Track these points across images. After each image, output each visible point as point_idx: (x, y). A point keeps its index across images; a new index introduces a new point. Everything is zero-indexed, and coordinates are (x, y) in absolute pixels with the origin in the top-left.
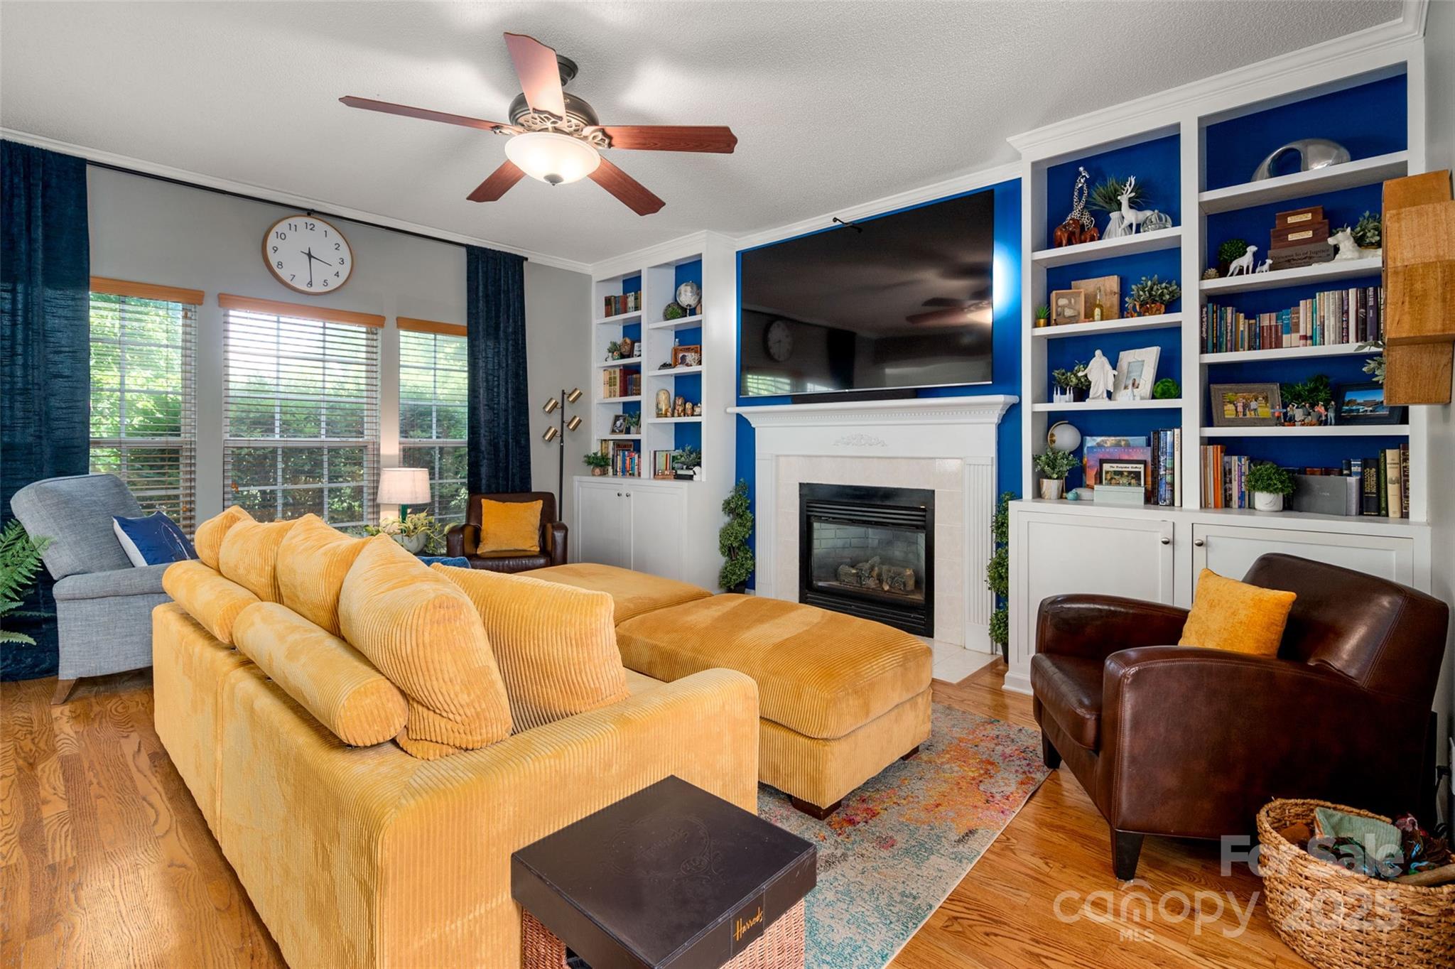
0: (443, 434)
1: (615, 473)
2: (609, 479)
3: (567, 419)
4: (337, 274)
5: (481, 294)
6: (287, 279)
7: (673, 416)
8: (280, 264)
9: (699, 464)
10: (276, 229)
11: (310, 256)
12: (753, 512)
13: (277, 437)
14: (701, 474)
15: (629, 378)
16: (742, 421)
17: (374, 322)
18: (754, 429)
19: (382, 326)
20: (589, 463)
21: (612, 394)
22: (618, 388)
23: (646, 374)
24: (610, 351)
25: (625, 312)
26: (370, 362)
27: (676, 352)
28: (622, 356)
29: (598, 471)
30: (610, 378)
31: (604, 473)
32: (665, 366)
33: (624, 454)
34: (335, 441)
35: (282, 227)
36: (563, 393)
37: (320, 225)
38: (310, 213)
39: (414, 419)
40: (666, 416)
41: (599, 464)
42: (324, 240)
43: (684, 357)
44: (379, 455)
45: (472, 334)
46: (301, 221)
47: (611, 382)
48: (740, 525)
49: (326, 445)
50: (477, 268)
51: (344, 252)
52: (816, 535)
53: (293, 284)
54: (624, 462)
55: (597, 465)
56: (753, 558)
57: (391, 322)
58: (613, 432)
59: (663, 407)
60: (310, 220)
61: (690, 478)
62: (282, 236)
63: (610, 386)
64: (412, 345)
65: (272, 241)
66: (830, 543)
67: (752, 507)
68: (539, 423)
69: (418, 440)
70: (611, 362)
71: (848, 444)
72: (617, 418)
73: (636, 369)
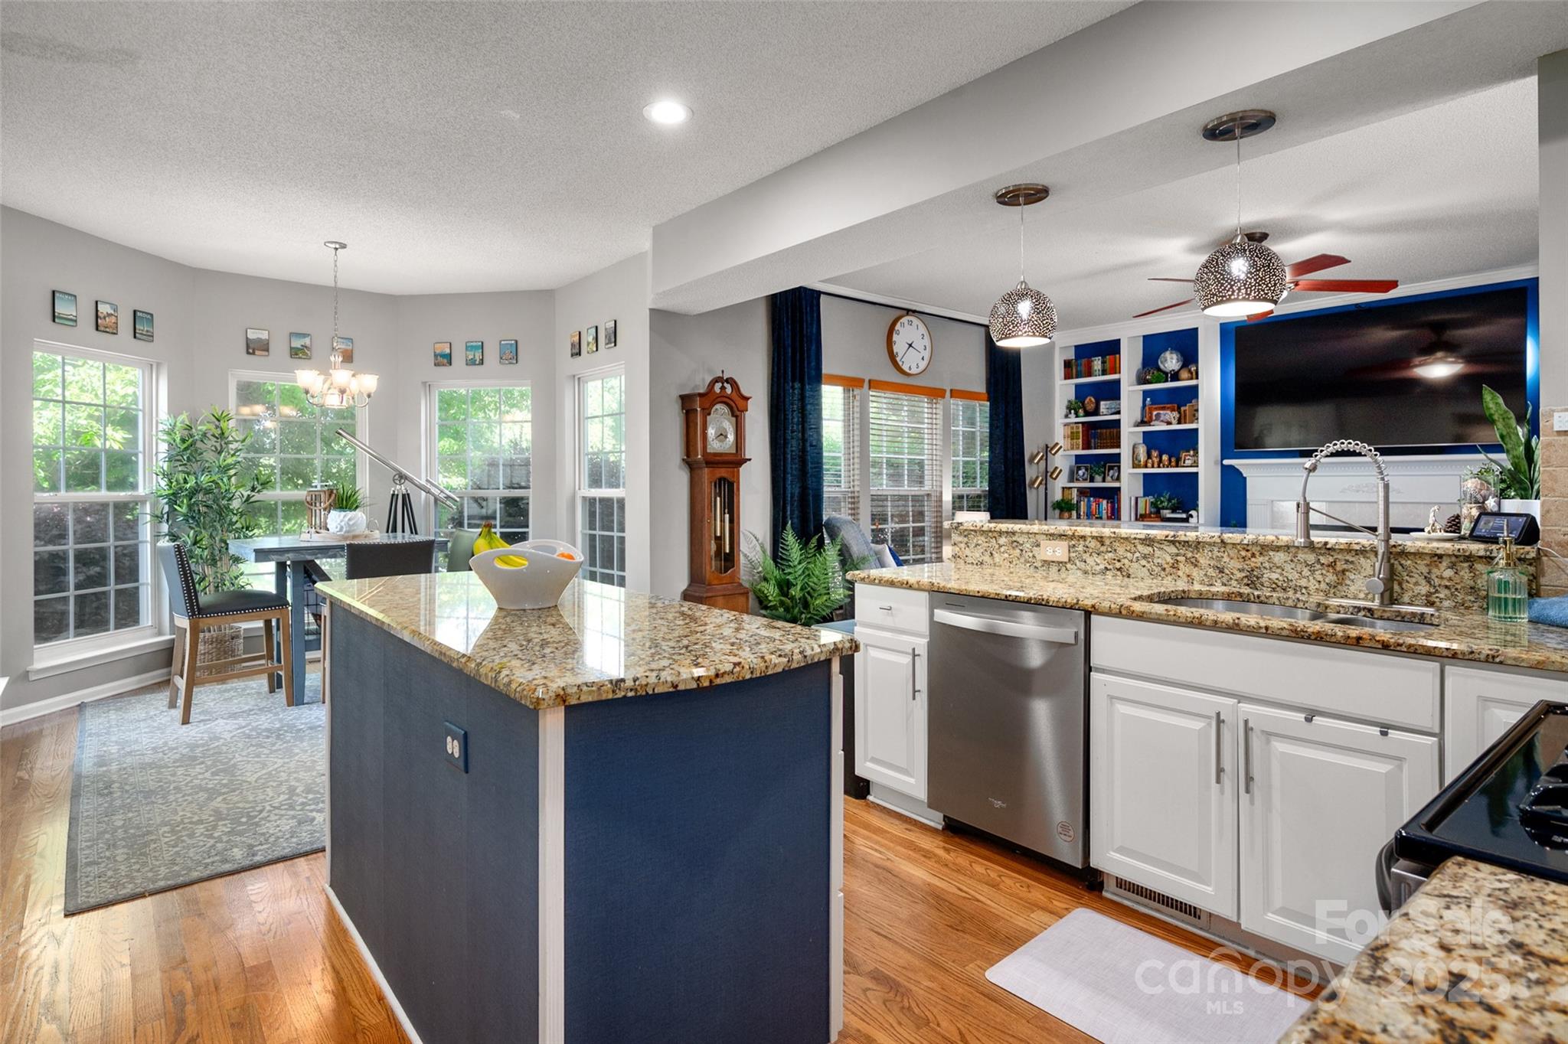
1: (1079, 517)
3: (1050, 470)
4: (923, 359)
6: (900, 364)
8: (897, 353)
9: (1195, 508)
10: (896, 327)
11: (910, 345)
14: (1197, 517)
16: (1229, 472)
17: (939, 395)
18: (1245, 478)
19: (943, 397)
20: (1055, 508)
21: (1074, 447)
22: (1081, 442)
23: (1125, 429)
24: (1070, 408)
25: (1090, 375)
27: (1150, 410)
28: (1087, 414)
29: (1061, 515)
30: (1072, 433)
31: (1067, 517)
33: (1089, 501)
35: (899, 326)
36: (1047, 447)
37: (916, 321)
38: (912, 312)
40: (1141, 467)
41: (1063, 509)
42: (918, 332)
43: (1158, 415)
44: (941, 501)
45: (993, 399)
46: (907, 319)
47: (1074, 437)
49: (909, 493)
51: (927, 341)
53: (903, 369)
54: (1088, 507)
55: (1061, 510)
57: (948, 393)
58: (1076, 480)
60: (911, 318)
61: (1184, 520)
62: (899, 333)
63: (1072, 439)
65: (895, 336)
69: (962, 490)
70: (1073, 419)
71: (1358, 491)
72: (1080, 468)
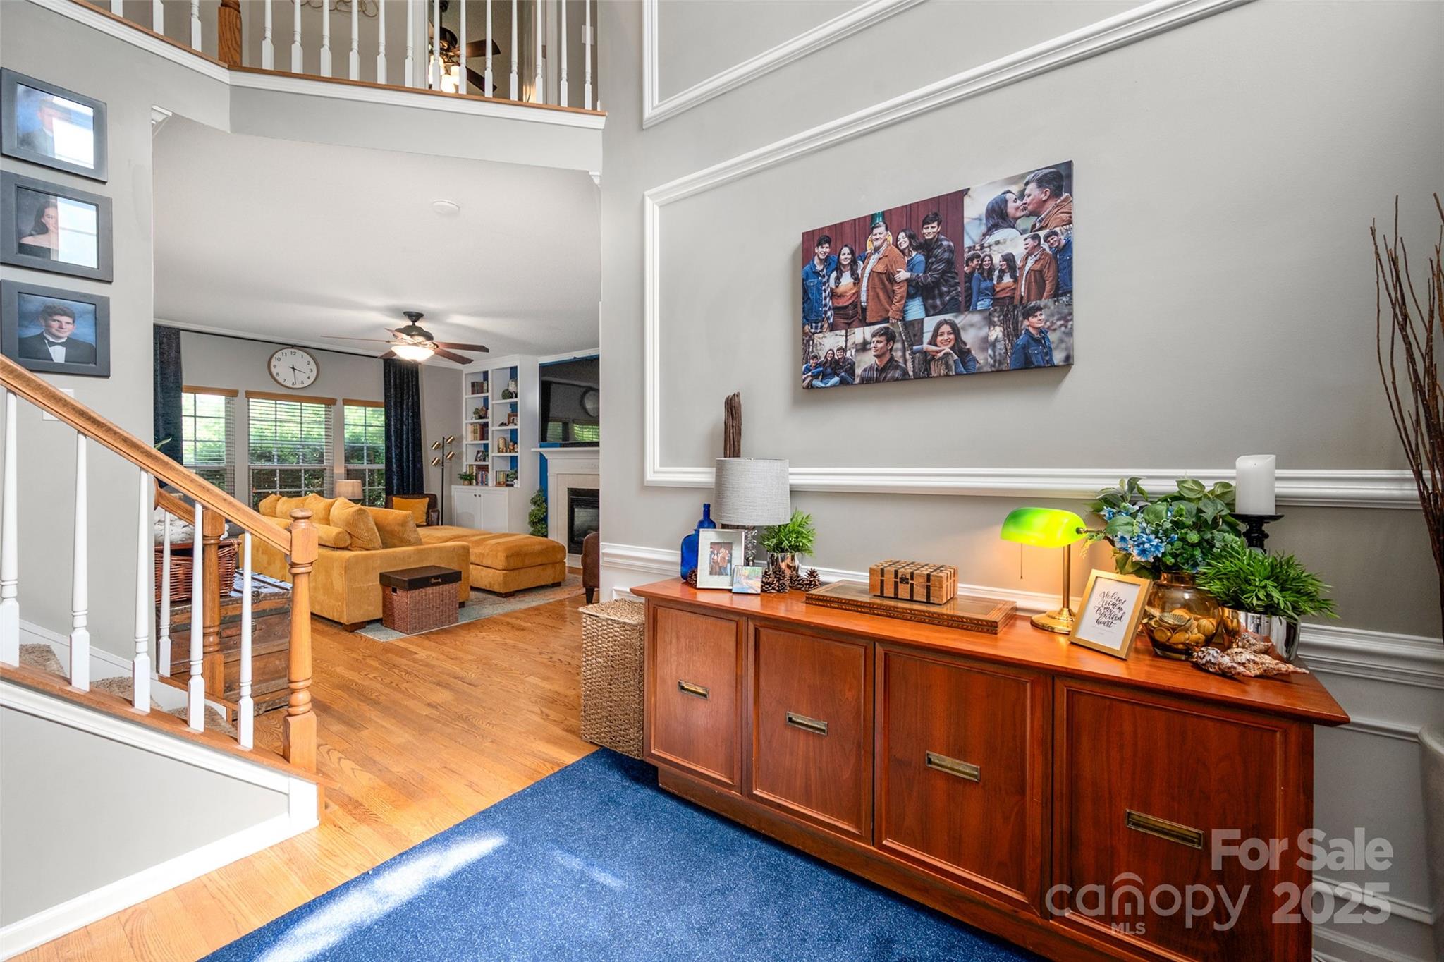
0: (370, 461)
1: (477, 484)
2: (474, 487)
3: (446, 454)
4: (308, 378)
5: (392, 384)
6: (282, 381)
7: (506, 452)
8: (277, 374)
9: (517, 478)
10: (276, 356)
11: (293, 368)
12: (547, 504)
13: (276, 464)
14: (517, 484)
15: (483, 431)
16: (542, 456)
17: (329, 402)
18: (549, 460)
19: (335, 404)
20: (461, 478)
21: (475, 439)
22: (478, 435)
23: (490, 428)
24: (474, 413)
25: (482, 392)
26: (328, 424)
27: (509, 416)
28: (481, 417)
29: (466, 482)
30: (475, 429)
31: (471, 484)
32: (503, 424)
33: (482, 473)
34: (307, 466)
35: (278, 355)
36: (444, 437)
37: (299, 352)
38: (293, 346)
39: (354, 453)
40: (502, 452)
41: (468, 479)
42: (302, 360)
43: (513, 420)
44: (333, 473)
45: (387, 406)
46: (288, 351)
47: (475, 432)
48: (538, 510)
49: (303, 468)
50: (390, 371)
51: (313, 365)
52: (576, 514)
53: (285, 384)
54: (482, 477)
55: (465, 479)
56: (546, 528)
57: (340, 402)
58: (476, 460)
59: (501, 446)
60: (293, 350)
61: (512, 485)
62: (279, 359)
63: (475, 434)
64: (353, 415)
65: (273, 362)
66: (584, 519)
67: (546, 501)
68: (430, 455)
69: (356, 465)
70: (474, 421)
72: (478, 452)
73: (486, 425)
